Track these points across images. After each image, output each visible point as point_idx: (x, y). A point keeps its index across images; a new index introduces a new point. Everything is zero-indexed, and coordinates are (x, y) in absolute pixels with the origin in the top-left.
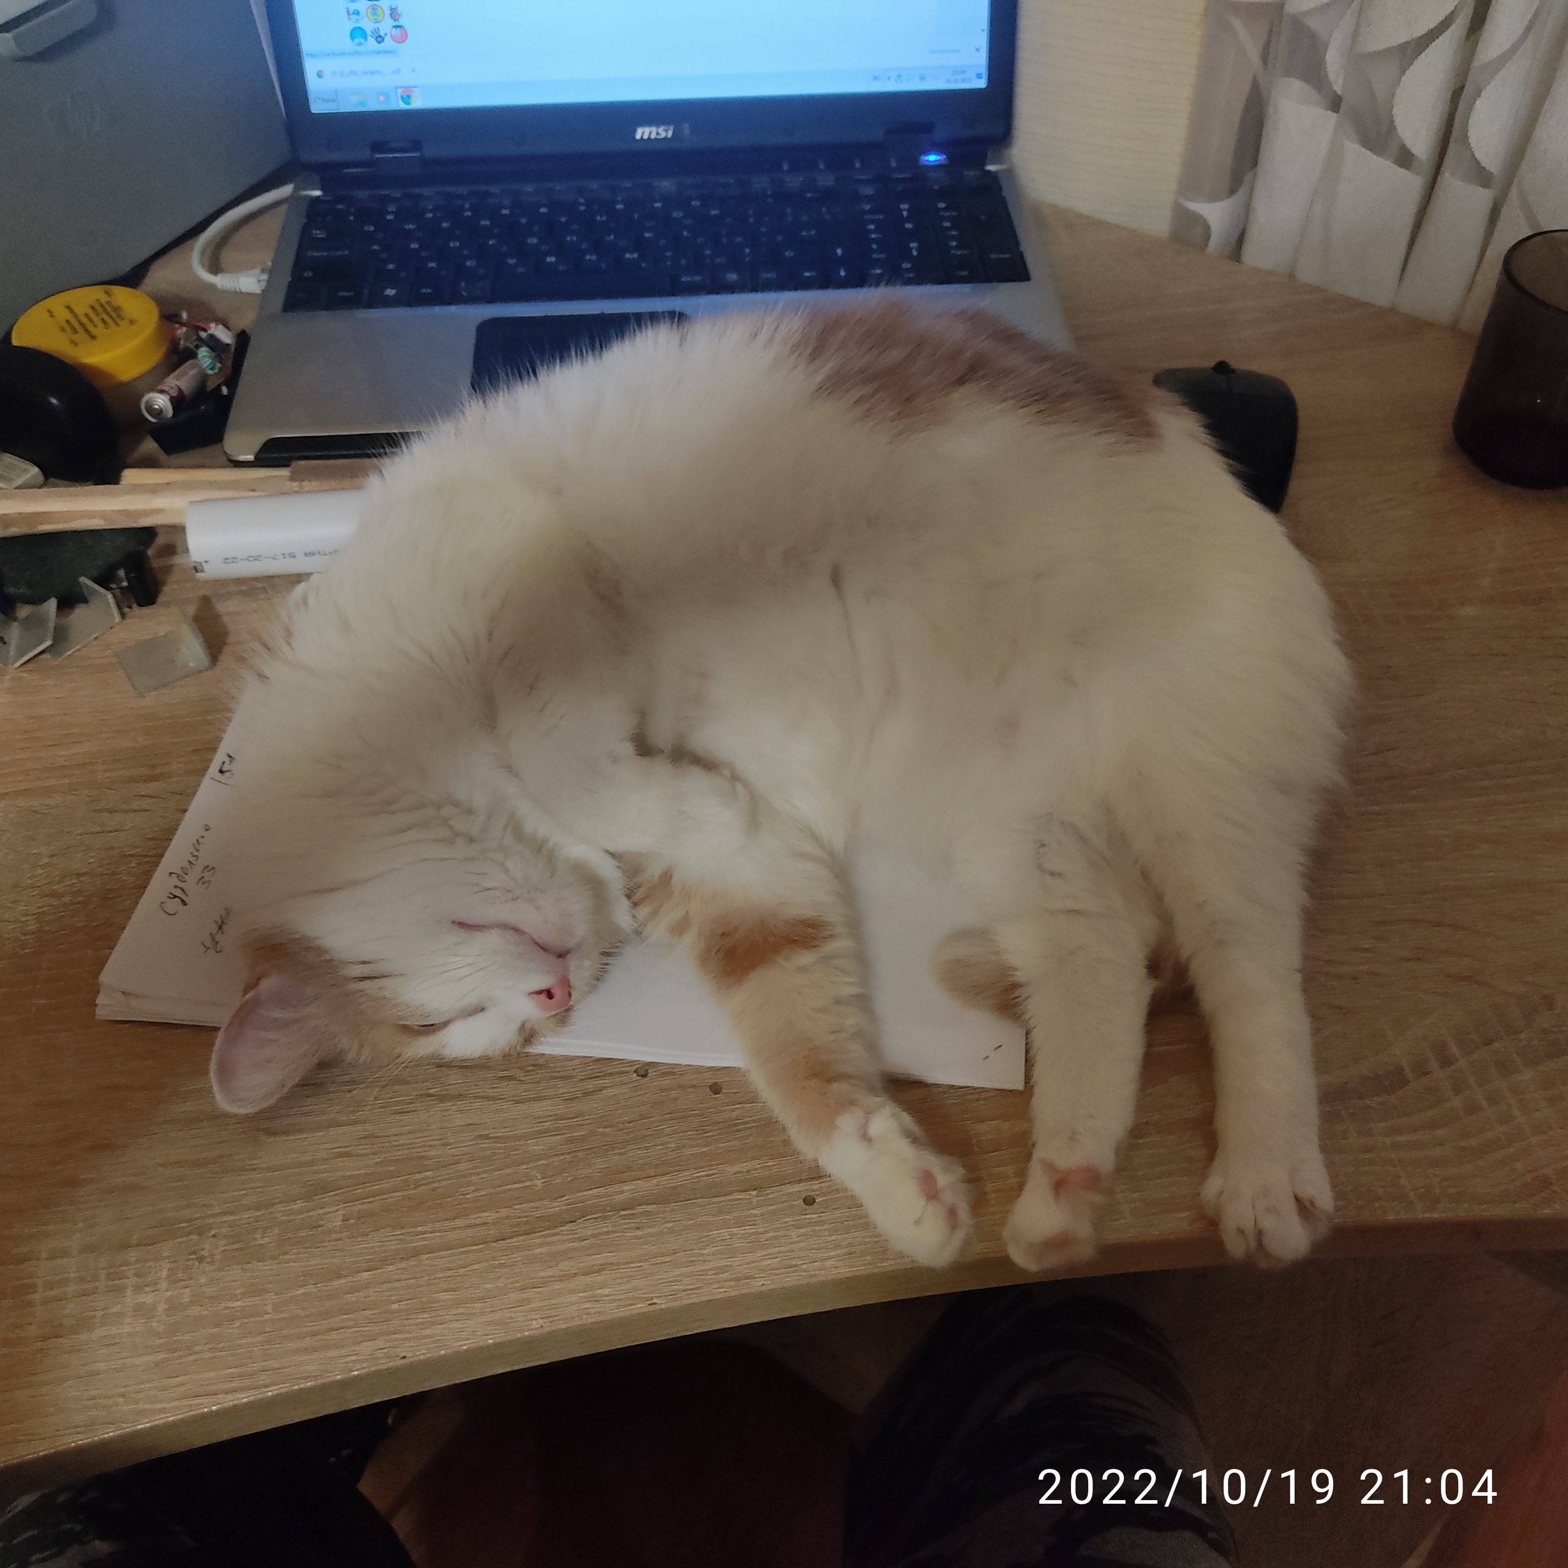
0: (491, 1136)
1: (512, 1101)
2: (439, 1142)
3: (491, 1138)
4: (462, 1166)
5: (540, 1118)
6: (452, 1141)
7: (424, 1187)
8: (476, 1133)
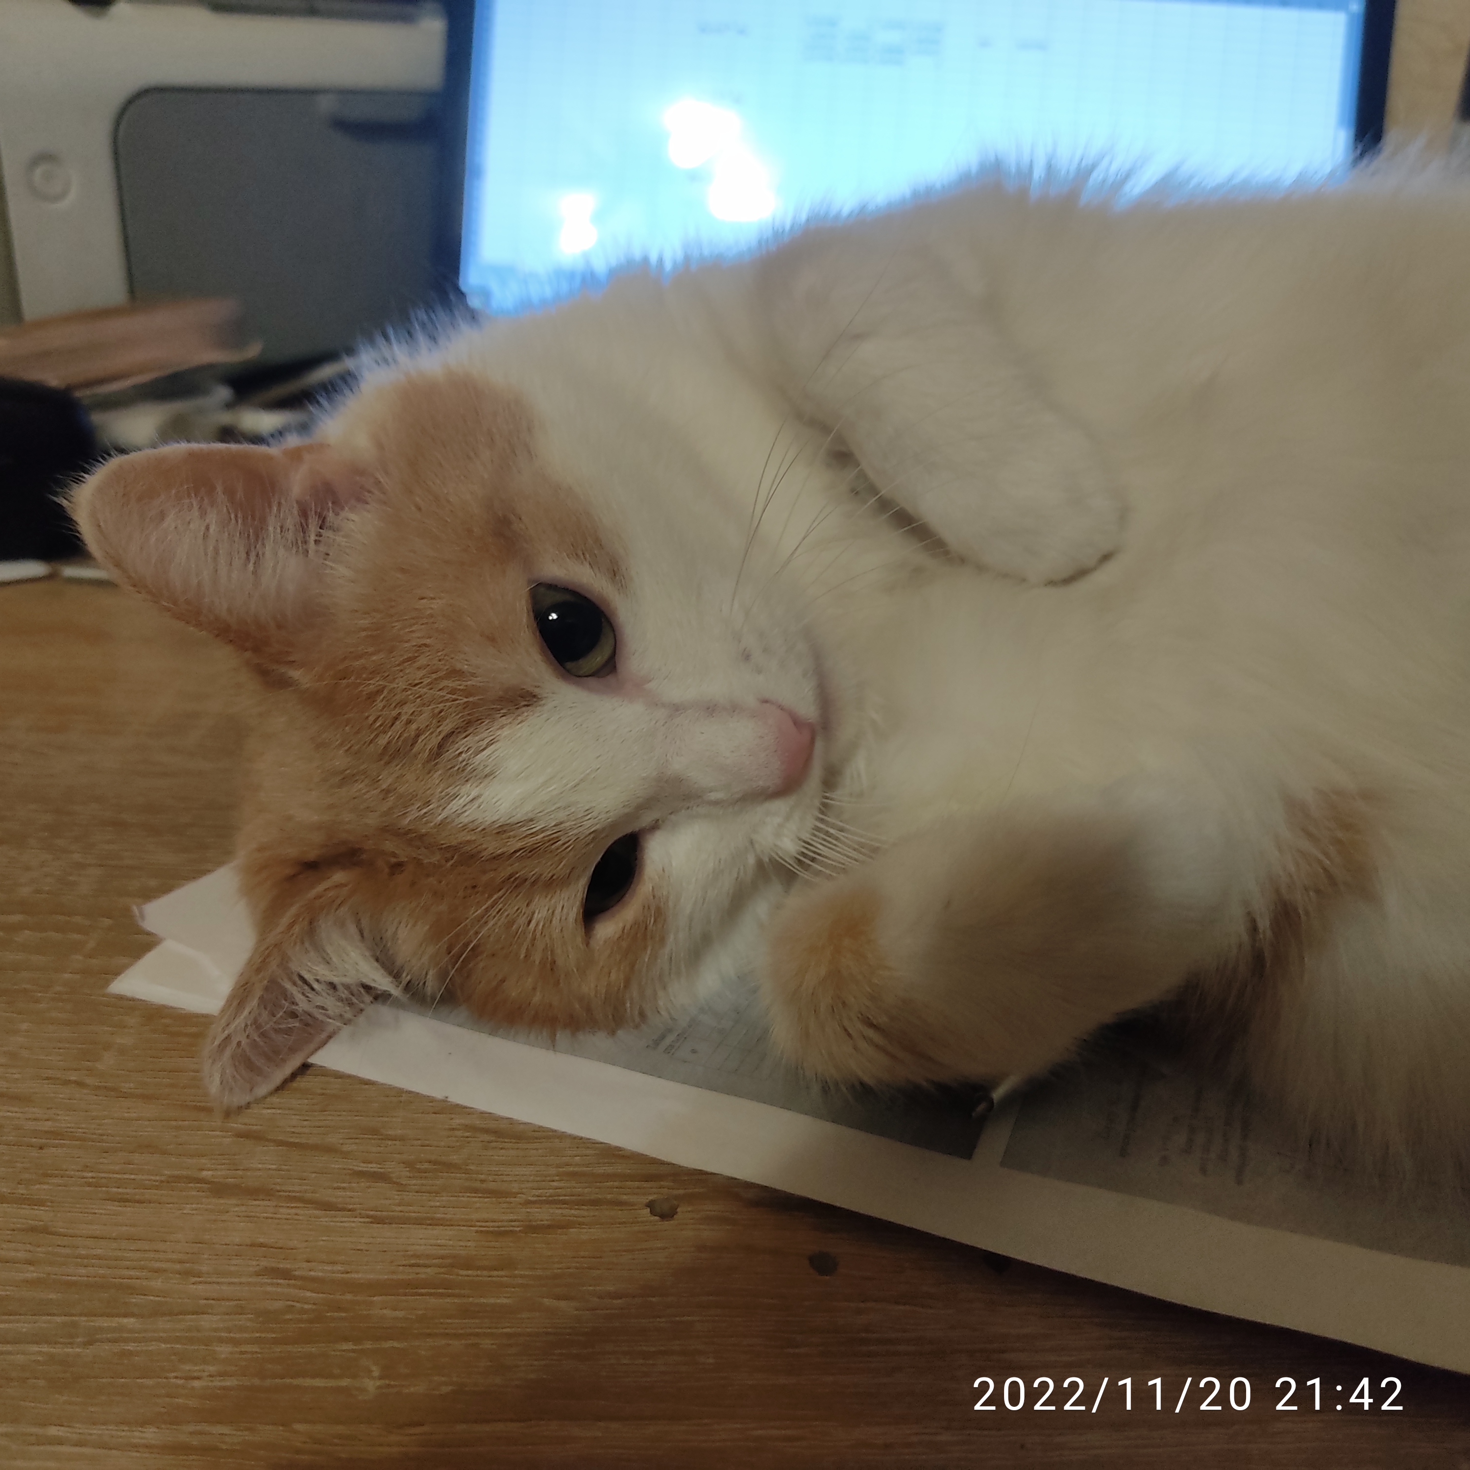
0: (297, 1273)
1: (368, 1217)
2: (178, 1266)
3: (295, 1278)
4: (207, 1322)
5: (415, 1256)
6: (204, 1269)
7: (106, 1347)
8: (264, 1263)
